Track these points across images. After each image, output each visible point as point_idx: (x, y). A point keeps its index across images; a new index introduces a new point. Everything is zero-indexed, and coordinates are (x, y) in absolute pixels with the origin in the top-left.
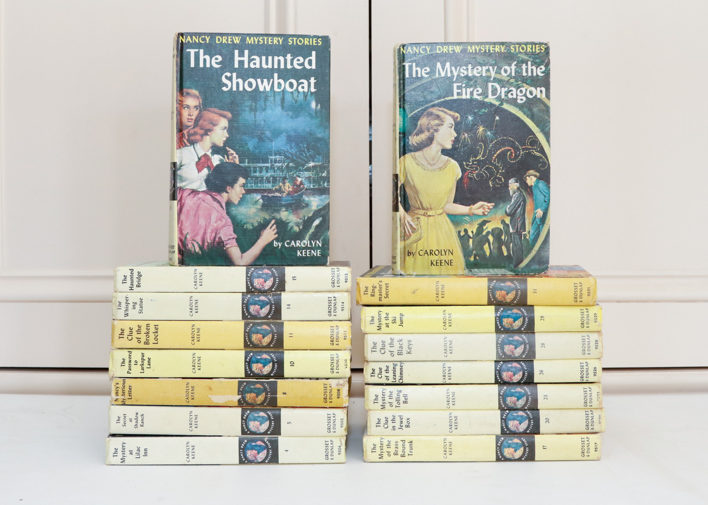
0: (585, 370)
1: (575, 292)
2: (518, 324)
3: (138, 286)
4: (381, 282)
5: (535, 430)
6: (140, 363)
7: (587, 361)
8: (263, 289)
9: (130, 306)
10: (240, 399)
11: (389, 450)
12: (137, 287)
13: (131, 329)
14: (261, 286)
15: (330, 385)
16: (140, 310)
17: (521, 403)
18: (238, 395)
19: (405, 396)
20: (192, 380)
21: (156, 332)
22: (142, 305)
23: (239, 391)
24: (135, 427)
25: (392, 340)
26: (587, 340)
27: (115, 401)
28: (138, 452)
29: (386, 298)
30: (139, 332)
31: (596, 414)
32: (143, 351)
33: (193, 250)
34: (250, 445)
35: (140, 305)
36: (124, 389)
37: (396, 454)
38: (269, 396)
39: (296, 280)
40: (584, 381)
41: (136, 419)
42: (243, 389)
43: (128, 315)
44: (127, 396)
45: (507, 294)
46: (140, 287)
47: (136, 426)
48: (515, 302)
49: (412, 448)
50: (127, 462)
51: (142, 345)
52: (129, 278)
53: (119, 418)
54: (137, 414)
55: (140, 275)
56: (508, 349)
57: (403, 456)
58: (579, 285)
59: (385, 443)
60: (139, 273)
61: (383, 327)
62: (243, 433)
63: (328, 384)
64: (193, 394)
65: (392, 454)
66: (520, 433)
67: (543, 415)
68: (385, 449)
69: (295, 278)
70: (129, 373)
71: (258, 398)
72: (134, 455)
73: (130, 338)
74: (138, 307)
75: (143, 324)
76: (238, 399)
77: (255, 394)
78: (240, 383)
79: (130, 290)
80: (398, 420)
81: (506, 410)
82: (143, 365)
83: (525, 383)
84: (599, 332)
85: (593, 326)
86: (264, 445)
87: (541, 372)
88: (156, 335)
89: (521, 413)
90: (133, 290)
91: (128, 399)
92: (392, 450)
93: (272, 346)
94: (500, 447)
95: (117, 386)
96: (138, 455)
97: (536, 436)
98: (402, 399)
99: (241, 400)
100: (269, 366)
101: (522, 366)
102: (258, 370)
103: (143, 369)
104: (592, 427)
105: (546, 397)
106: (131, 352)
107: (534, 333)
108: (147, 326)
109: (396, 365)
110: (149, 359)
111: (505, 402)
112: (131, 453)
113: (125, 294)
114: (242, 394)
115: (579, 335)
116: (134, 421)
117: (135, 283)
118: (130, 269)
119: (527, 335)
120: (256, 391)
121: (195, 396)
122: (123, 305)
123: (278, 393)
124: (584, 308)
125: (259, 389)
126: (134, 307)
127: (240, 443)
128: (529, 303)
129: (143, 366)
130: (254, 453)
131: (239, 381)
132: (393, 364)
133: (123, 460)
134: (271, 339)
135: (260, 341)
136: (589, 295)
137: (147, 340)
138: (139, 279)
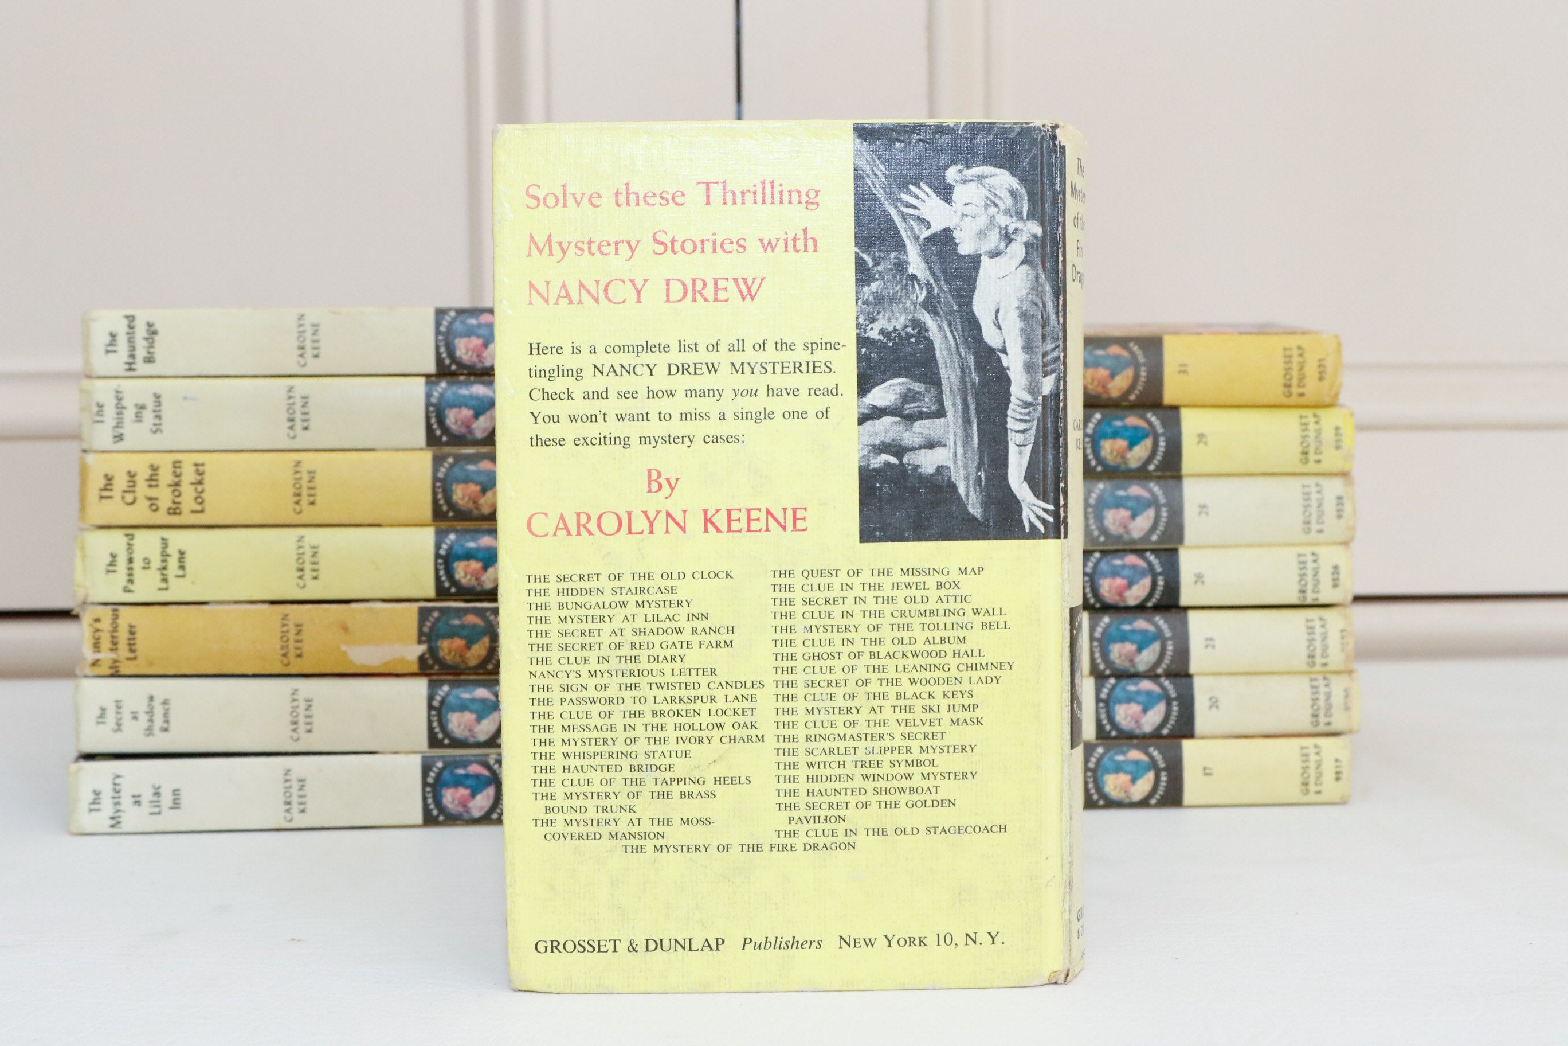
0: (1310, 572)
1: (1288, 370)
2: (1139, 453)
3: (149, 360)
5: (1185, 728)
6: (156, 563)
7: (1316, 549)
8: (480, 365)
9: (129, 414)
10: (424, 654)
12: (145, 363)
13: (131, 475)
16: (155, 424)
17: (1146, 658)
18: (419, 643)
20: (295, 607)
21: (200, 483)
22: (160, 411)
23: (421, 633)
24: (147, 733)
26: (1314, 496)
27: (93, 665)
28: (156, 799)
30: (154, 483)
31: (1338, 686)
32: (166, 533)
34: (452, 774)
35: (154, 411)
36: (115, 634)
40: (1309, 601)
41: (150, 712)
42: (432, 628)
43: (122, 439)
44: (123, 652)
45: (1112, 376)
46: (154, 363)
47: (149, 731)
48: (1132, 397)
50: (125, 827)
51: (162, 518)
52: (122, 340)
53: (103, 710)
54: (151, 698)
55: (152, 332)
56: (1113, 519)
58: (1295, 352)
60: (150, 325)
62: (434, 742)
64: (300, 644)
66: (1144, 737)
67: (1202, 689)
70: (130, 591)
71: (473, 651)
72: (146, 807)
73: (129, 497)
74: (148, 416)
75: (165, 462)
76: (420, 653)
77: (465, 642)
78: (424, 614)
79: (126, 371)
81: (1109, 677)
82: (165, 568)
83: (1159, 608)
84: (1344, 475)
85: (1331, 460)
86: (485, 772)
87: (1199, 578)
88: (199, 490)
89: (1147, 685)
90: (134, 370)
91: (127, 659)
94: (1094, 771)
95: (98, 625)
96: (155, 806)
97: (1187, 744)
99: (427, 656)
101: (1149, 563)
102: (469, 576)
103: (165, 580)
104: (1327, 720)
105: (1209, 642)
106: (133, 535)
107: (1178, 477)
108: (174, 467)
110: (182, 553)
111: (1105, 655)
112: (138, 803)
113: (113, 384)
114: (429, 641)
115: (1295, 485)
116: (143, 718)
117: (141, 353)
118: (125, 316)
119: (1162, 482)
120: (465, 633)
121: (307, 647)
122: (110, 411)
124: (1309, 413)
126: (138, 418)
127: (426, 769)
128: (1168, 398)
129: (164, 572)
130: (463, 796)
131: (420, 607)
133: (116, 820)
135: (475, 502)
136: (1321, 379)
137: (174, 502)
138: (150, 341)
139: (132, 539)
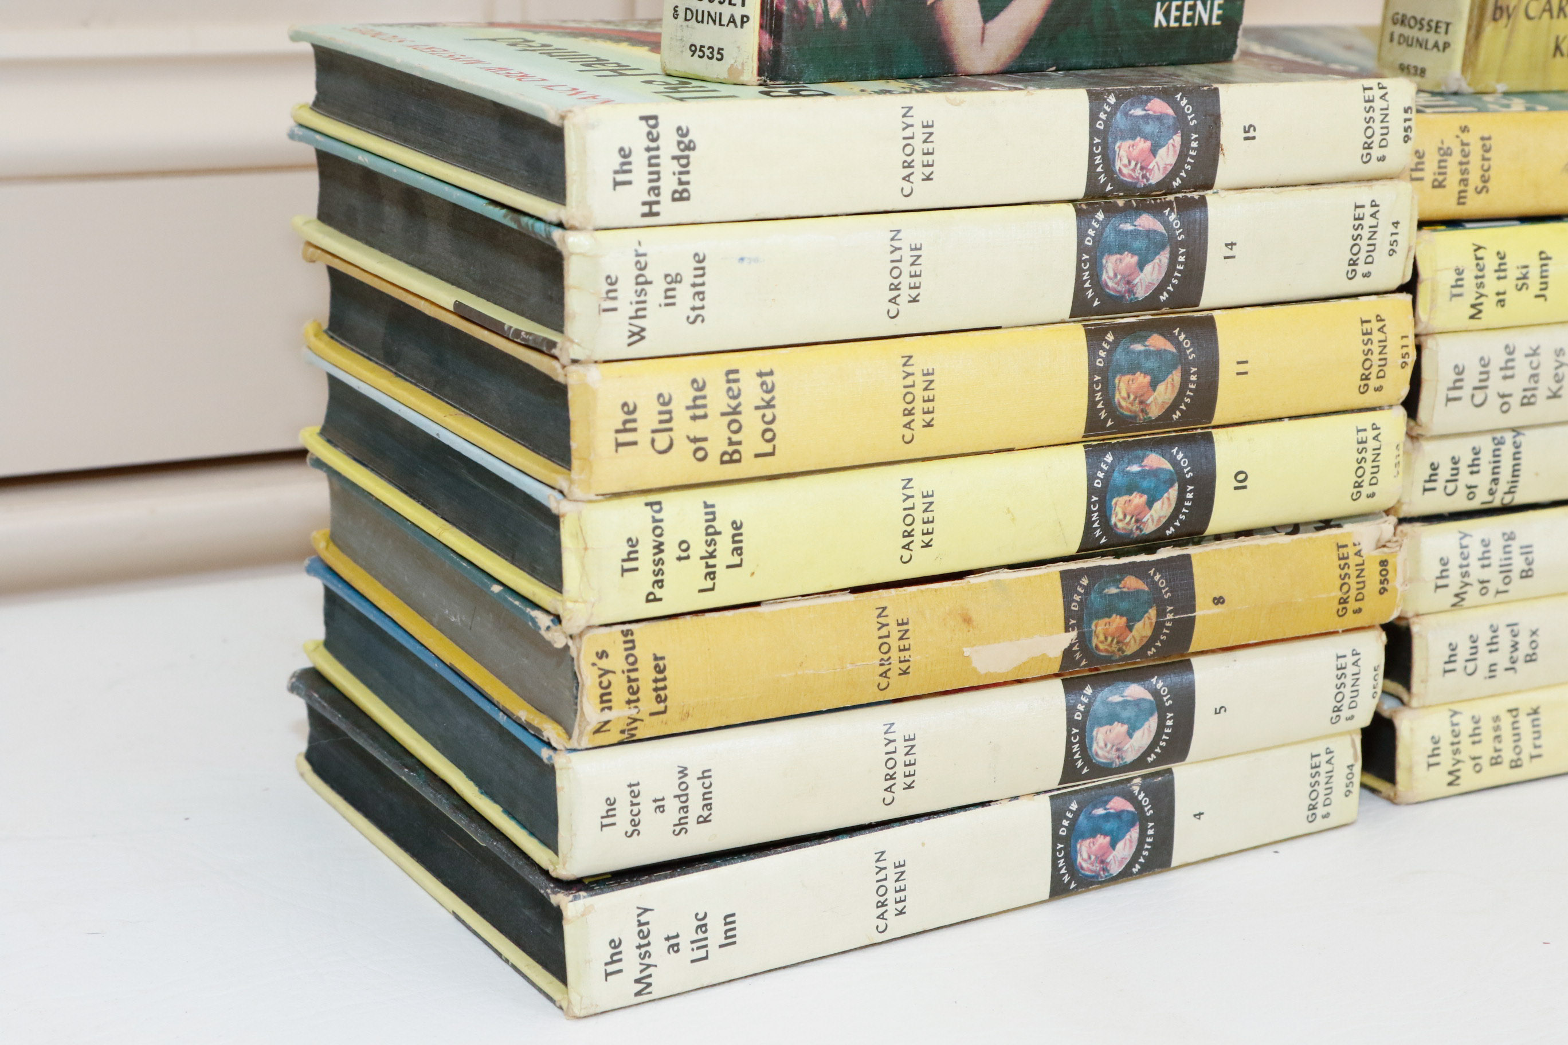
3: (680, 196)
4: (1465, 129)
6: (698, 548)
8: (1144, 183)
9: (655, 293)
10: (1072, 645)
11: (1477, 750)
12: (674, 200)
14: (1138, 173)
15: (1358, 548)
16: (694, 309)
18: (1067, 630)
19: (1527, 550)
20: (897, 592)
21: (769, 405)
22: (703, 284)
23: (1068, 614)
24: (678, 828)
25: (1510, 351)
27: (598, 731)
28: (701, 936)
29: (1480, 192)
30: (700, 412)
32: (710, 495)
33: (820, 10)
34: (1088, 816)
35: (694, 285)
36: (633, 675)
37: (1496, 762)
38: (1170, 616)
39: (1254, 138)
41: (683, 796)
42: (1081, 605)
43: (643, 338)
44: (647, 701)
46: (688, 199)
47: (682, 826)
49: (1537, 734)
50: (656, 991)
51: (712, 469)
52: (639, 160)
54: (683, 772)
55: (687, 144)
57: (1516, 765)
59: (1466, 727)
60: (682, 132)
61: (1489, 305)
62: (1070, 773)
63: (1350, 545)
64: (906, 653)
65: (1485, 762)
68: (1467, 749)
69: (1251, 134)
70: (656, 600)
71: (1134, 632)
72: (685, 951)
73: (662, 440)
74: (684, 293)
75: (713, 373)
76: (1067, 645)
77: (1124, 619)
78: (1069, 580)
79: (644, 215)
80: (1505, 640)
82: (711, 554)
86: (1130, 808)
88: (768, 418)
90: (657, 214)
91: (652, 714)
92: (1485, 750)
93: (1177, 416)
95: (604, 663)
96: (698, 948)
98: (1518, 564)
99: (1075, 648)
100: (1168, 499)
102: (1128, 518)
103: (711, 575)
106: (659, 503)
108: (728, 381)
109: (1501, 442)
110: (737, 526)
112: (675, 948)
113: (628, 239)
114: (1079, 625)
116: (672, 806)
117: (668, 184)
118: (642, 118)
120: (1124, 605)
121: (915, 657)
122: (627, 291)
123: (1199, 601)
125: (1138, 592)
126: (669, 299)
127: (1057, 815)
129: (711, 562)
130: (1101, 846)
131: (1062, 573)
132: (1494, 439)
133: (644, 982)
134: (1176, 391)
135: (1141, 402)
137: (731, 443)
138: (683, 162)
139: (660, 511)
